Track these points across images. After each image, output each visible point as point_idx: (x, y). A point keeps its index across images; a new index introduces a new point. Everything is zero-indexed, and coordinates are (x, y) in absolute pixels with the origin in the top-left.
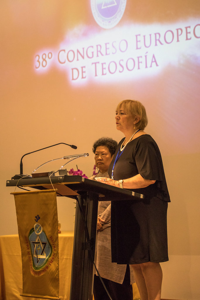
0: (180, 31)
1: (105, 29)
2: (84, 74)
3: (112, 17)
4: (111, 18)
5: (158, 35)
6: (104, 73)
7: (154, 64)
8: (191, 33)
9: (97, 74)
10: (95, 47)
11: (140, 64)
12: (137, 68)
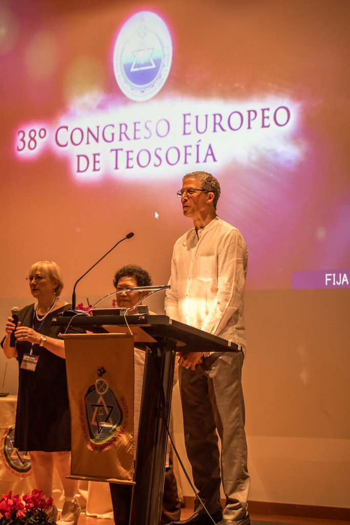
0: (252, 114)
1: (134, 102)
2: (97, 164)
3: (147, 85)
4: (145, 86)
5: (218, 118)
6: (130, 165)
7: (210, 158)
8: (270, 118)
9: (118, 166)
10: (117, 127)
11: (188, 156)
12: (184, 161)
